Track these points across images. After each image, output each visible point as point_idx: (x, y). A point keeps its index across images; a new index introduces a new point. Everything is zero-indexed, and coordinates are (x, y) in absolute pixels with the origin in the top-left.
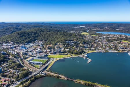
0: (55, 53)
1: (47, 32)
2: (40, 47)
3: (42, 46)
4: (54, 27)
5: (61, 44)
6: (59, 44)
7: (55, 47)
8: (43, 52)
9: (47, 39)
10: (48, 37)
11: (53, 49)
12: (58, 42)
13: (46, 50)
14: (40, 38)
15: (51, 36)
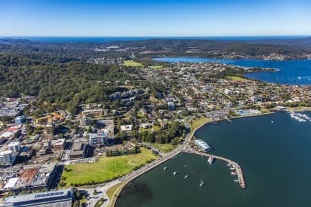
0: (89, 151)
1: (30, 64)
2: (16, 128)
3: (23, 121)
4: (45, 50)
5: (96, 107)
6: (88, 106)
7: (78, 123)
8: (34, 152)
9: (37, 88)
10: (37, 81)
11: (73, 131)
12: (82, 100)
13: (46, 144)
14: (7, 88)
15: (48, 77)
